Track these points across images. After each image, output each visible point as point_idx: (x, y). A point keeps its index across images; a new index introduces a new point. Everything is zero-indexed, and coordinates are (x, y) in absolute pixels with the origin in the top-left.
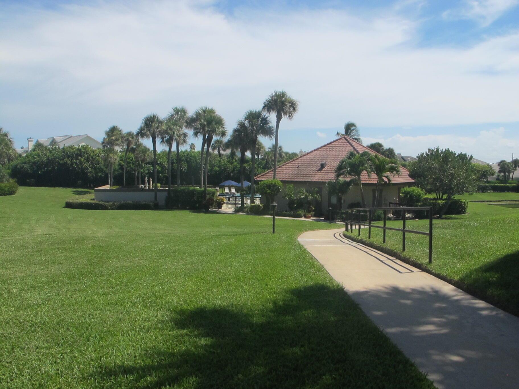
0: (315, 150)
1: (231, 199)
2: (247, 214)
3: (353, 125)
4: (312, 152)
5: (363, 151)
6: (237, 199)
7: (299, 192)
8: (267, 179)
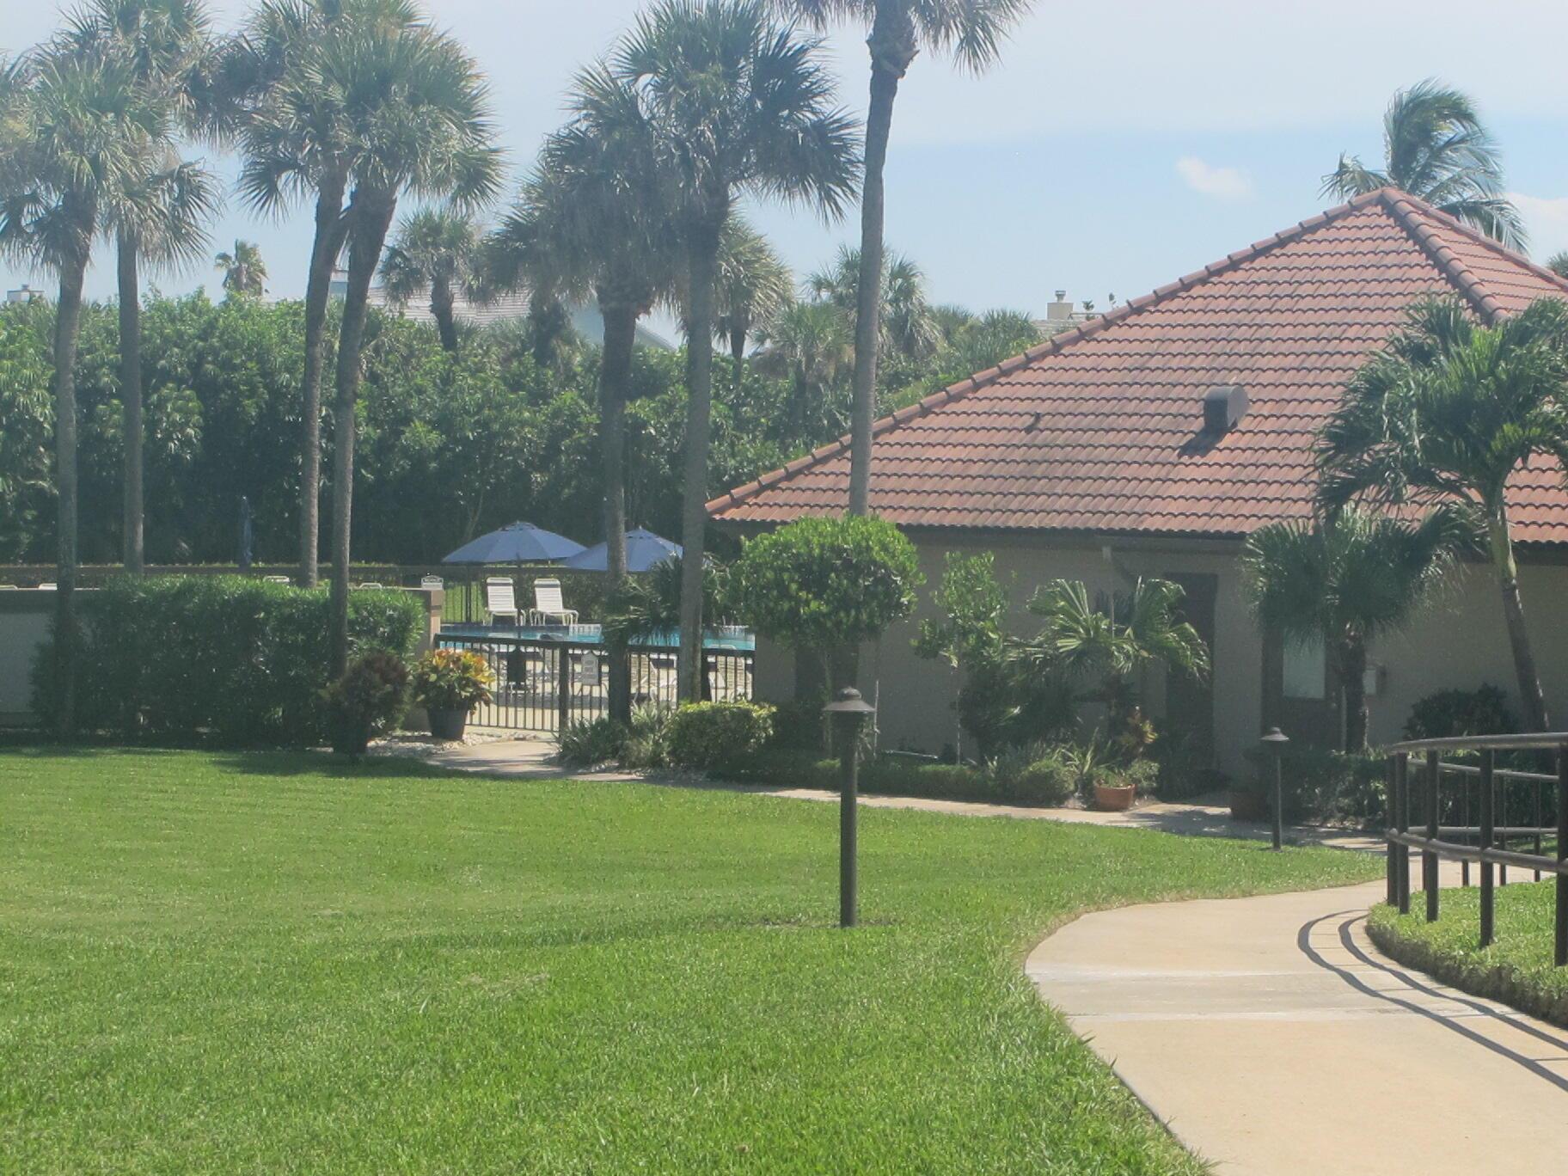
0: (1160, 298)
1: (529, 665)
2: (649, 780)
3: (1456, 109)
4: (1137, 309)
5: (1525, 305)
6: (578, 668)
7: (1043, 611)
8: (801, 513)
